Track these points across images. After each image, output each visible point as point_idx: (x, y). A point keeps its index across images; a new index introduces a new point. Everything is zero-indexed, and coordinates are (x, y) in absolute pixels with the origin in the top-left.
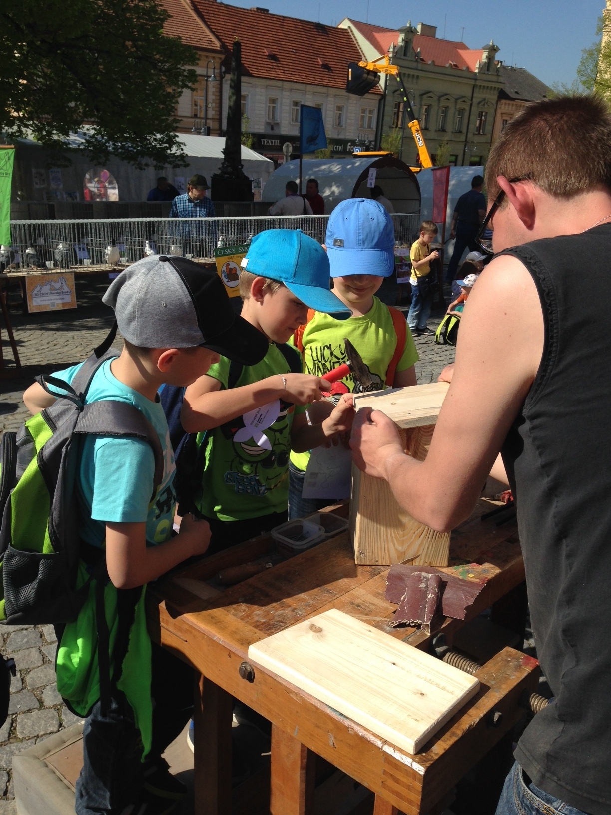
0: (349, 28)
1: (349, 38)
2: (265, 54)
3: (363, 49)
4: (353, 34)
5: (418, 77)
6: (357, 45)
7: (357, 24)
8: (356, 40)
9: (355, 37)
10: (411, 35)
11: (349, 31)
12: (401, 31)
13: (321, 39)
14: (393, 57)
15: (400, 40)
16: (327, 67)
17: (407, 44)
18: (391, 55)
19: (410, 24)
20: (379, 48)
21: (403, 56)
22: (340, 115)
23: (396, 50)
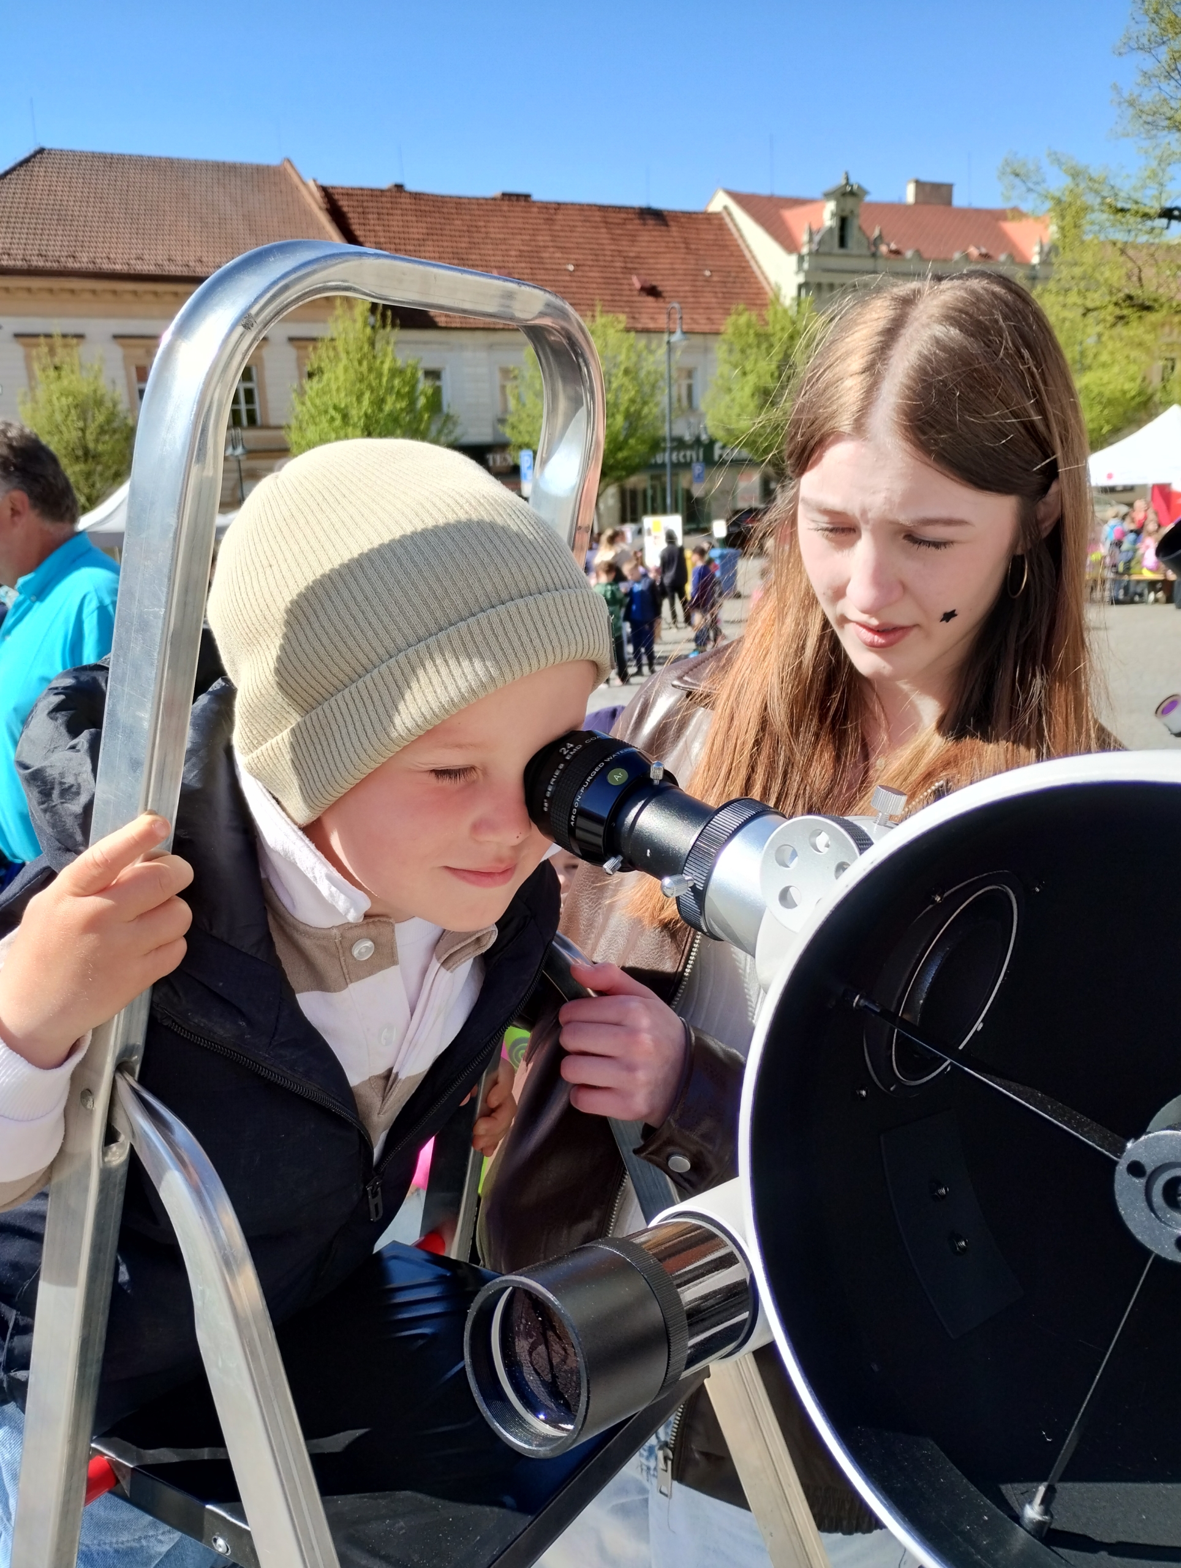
0: (726, 208)
1: (722, 227)
3: (753, 247)
4: (732, 220)
6: (740, 242)
7: (742, 200)
8: (739, 229)
9: (736, 225)
10: (850, 202)
11: (725, 215)
12: (828, 196)
13: (648, 237)
14: (810, 254)
15: (827, 215)
16: (652, 291)
17: (843, 223)
18: (805, 250)
19: (847, 179)
20: (785, 239)
21: (837, 249)
22: (690, 388)
23: (817, 238)
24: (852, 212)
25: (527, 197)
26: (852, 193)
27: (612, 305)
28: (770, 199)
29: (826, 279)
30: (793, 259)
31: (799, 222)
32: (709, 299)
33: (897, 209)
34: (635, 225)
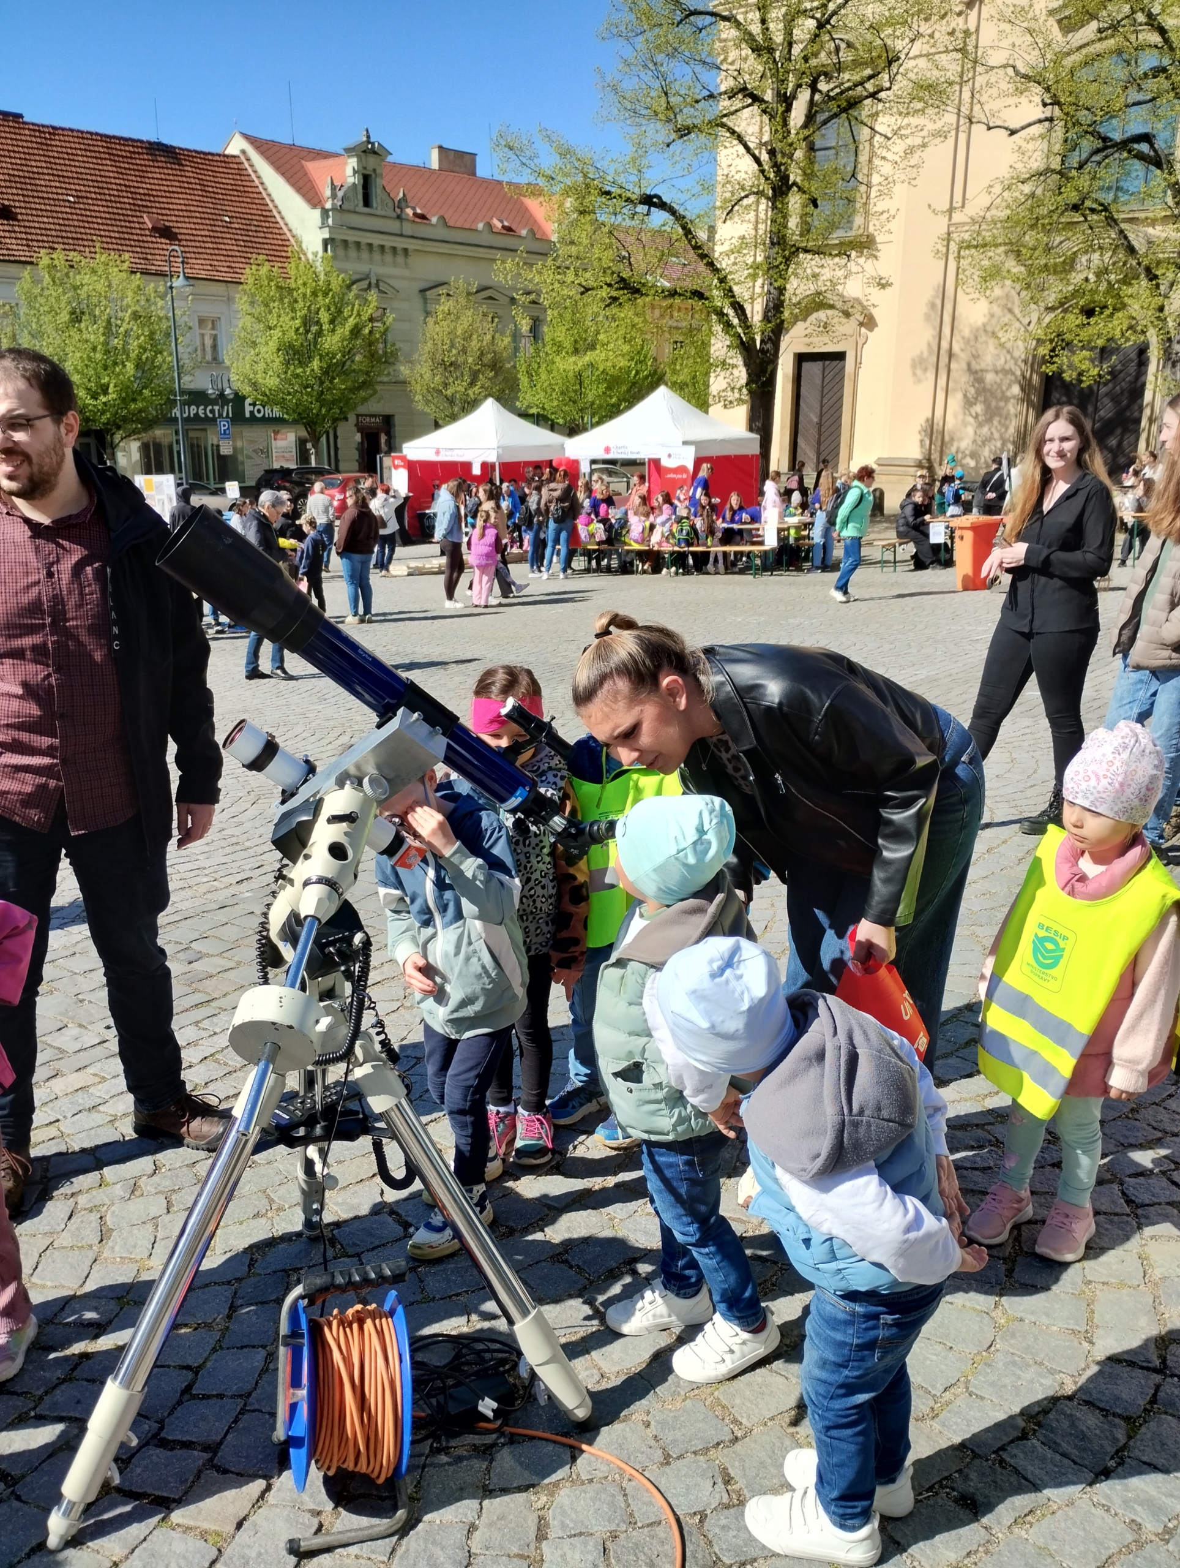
0: (244, 152)
1: (241, 172)
3: (274, 196)
4: (252, 166)
5: (406, 250)
6: (261, 189)
7: (261, 145)
8: (259, 177)
9: (255, 172)
10: (372, 161)
11: (244, 159)
12: (349, 151)
13: (158, 174)
14: (333, 209)
15: (348, 171)
16: (167, 233)
17: (366, 180)
18: (328, 205)
19: (368, 137)
20: (309, 194)
21: (361, 208)
22: (215, 338)
23: (340, 194)
24: (374, 171)
25: (18, 116)
26: (374, 152)
27: (118, 244)
28: (292, 147)
29: (352, 237)
30: (317, 213)
31: (321, 173)
32: (229, 246)
33: (420, 172)
34: (144, 160)
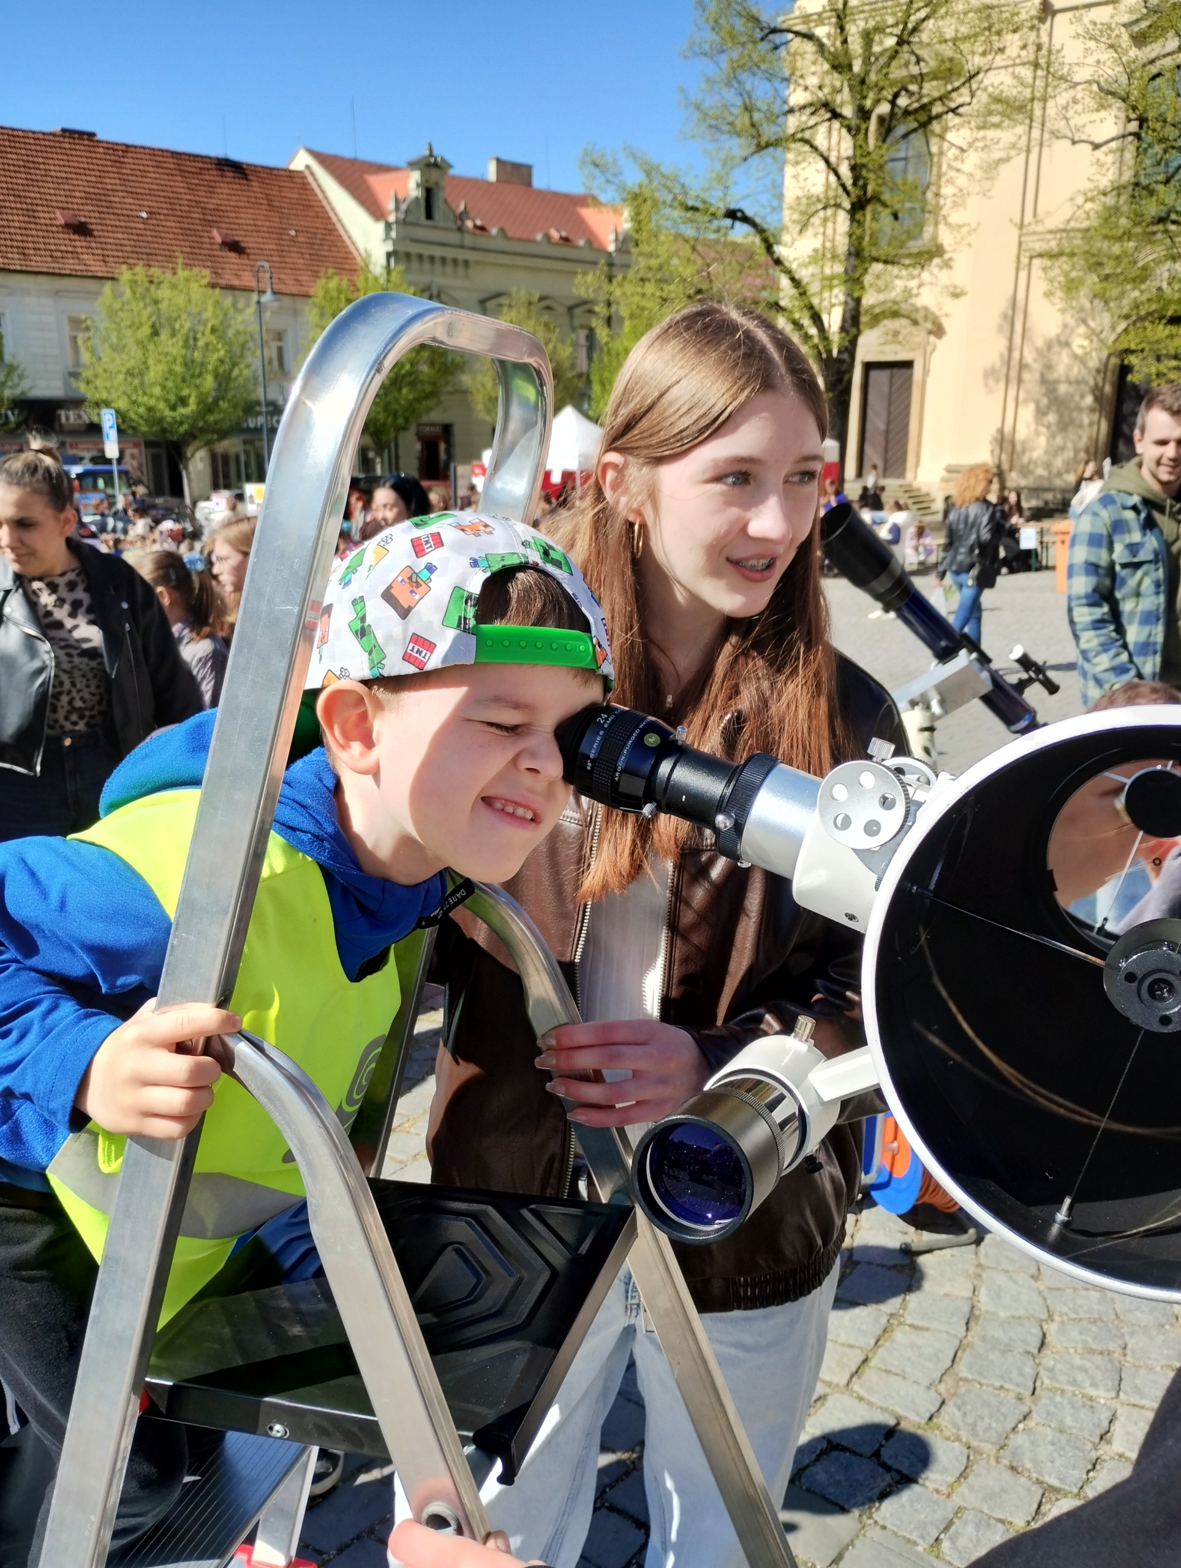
0: (308, 167)
1: (305, 186)
2: (58, 223)
3: (338, 210)
4: (316, 180)
5: (466, 263)
6: (325, 203)
7: (325, 160)
8: (322, 191)
9: (315, 187)
10: (434, 174)
11: (307, 174)
12: (412, 165)
13: (227, 190)
14: (397, 222)
15: (412, 185)
16: (235, 247)
17: (429, 194)
18: (392, 218)
19: (431, 150)
20: (373, 207)
21: (424, 220)
22: (280, 350)
23: (403, 207)
24: (437, 184)
25: (91, 135)
26: (436, 165)
27: (193, 259)
28: (354, 162)
29: (414, 249)
30: (380, 227)
31: (384, 188)
32: (295, 259)
33: (478, 184)
34: (212, 175)
